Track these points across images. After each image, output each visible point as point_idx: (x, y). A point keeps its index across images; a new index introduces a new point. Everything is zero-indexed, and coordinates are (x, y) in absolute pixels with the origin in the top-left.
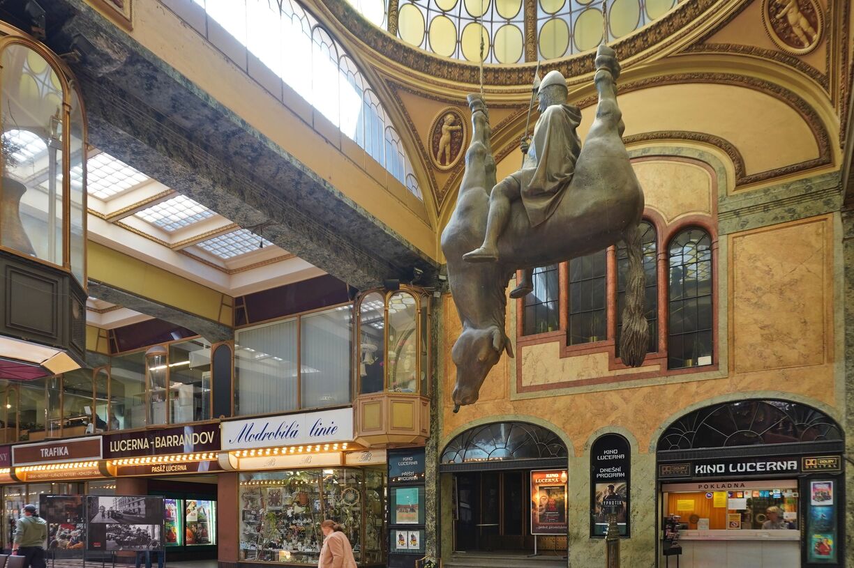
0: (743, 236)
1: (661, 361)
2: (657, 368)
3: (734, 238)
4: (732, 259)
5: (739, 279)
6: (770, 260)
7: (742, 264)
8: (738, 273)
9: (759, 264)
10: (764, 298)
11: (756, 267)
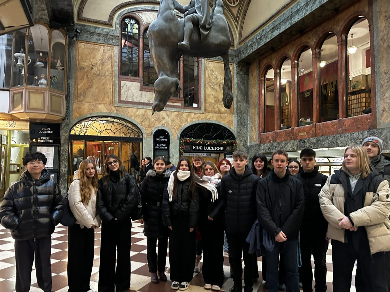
0: (209, 61)
1: (181, 102)
2: (180, 105)
3: (207, 61)
4: (206, 68)
5: (208, 77)
6: (217, 73)
7: (209, 72)
8: (207, 75)
9: (214, 74)
10: (215, 87)
11: (213, 74)
